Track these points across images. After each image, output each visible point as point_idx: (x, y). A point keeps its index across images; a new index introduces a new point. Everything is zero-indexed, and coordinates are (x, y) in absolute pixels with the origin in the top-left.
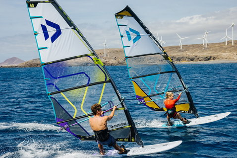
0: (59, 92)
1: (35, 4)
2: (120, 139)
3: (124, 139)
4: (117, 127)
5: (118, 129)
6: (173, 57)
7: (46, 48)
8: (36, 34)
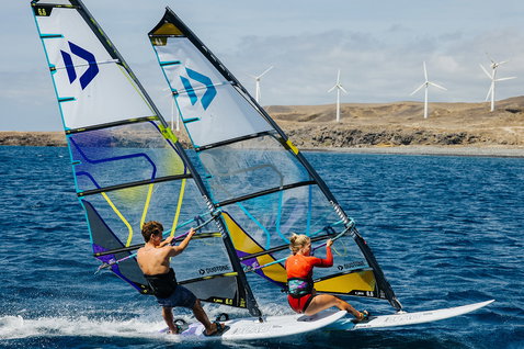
0: (99, 190)
1: (48, 9)
2: (217, 298)
3: (224, 300)
4: (211, 274)
5: (214, 277)
6: (353, 132)
7: (72, 99)
8: (53, 69)
